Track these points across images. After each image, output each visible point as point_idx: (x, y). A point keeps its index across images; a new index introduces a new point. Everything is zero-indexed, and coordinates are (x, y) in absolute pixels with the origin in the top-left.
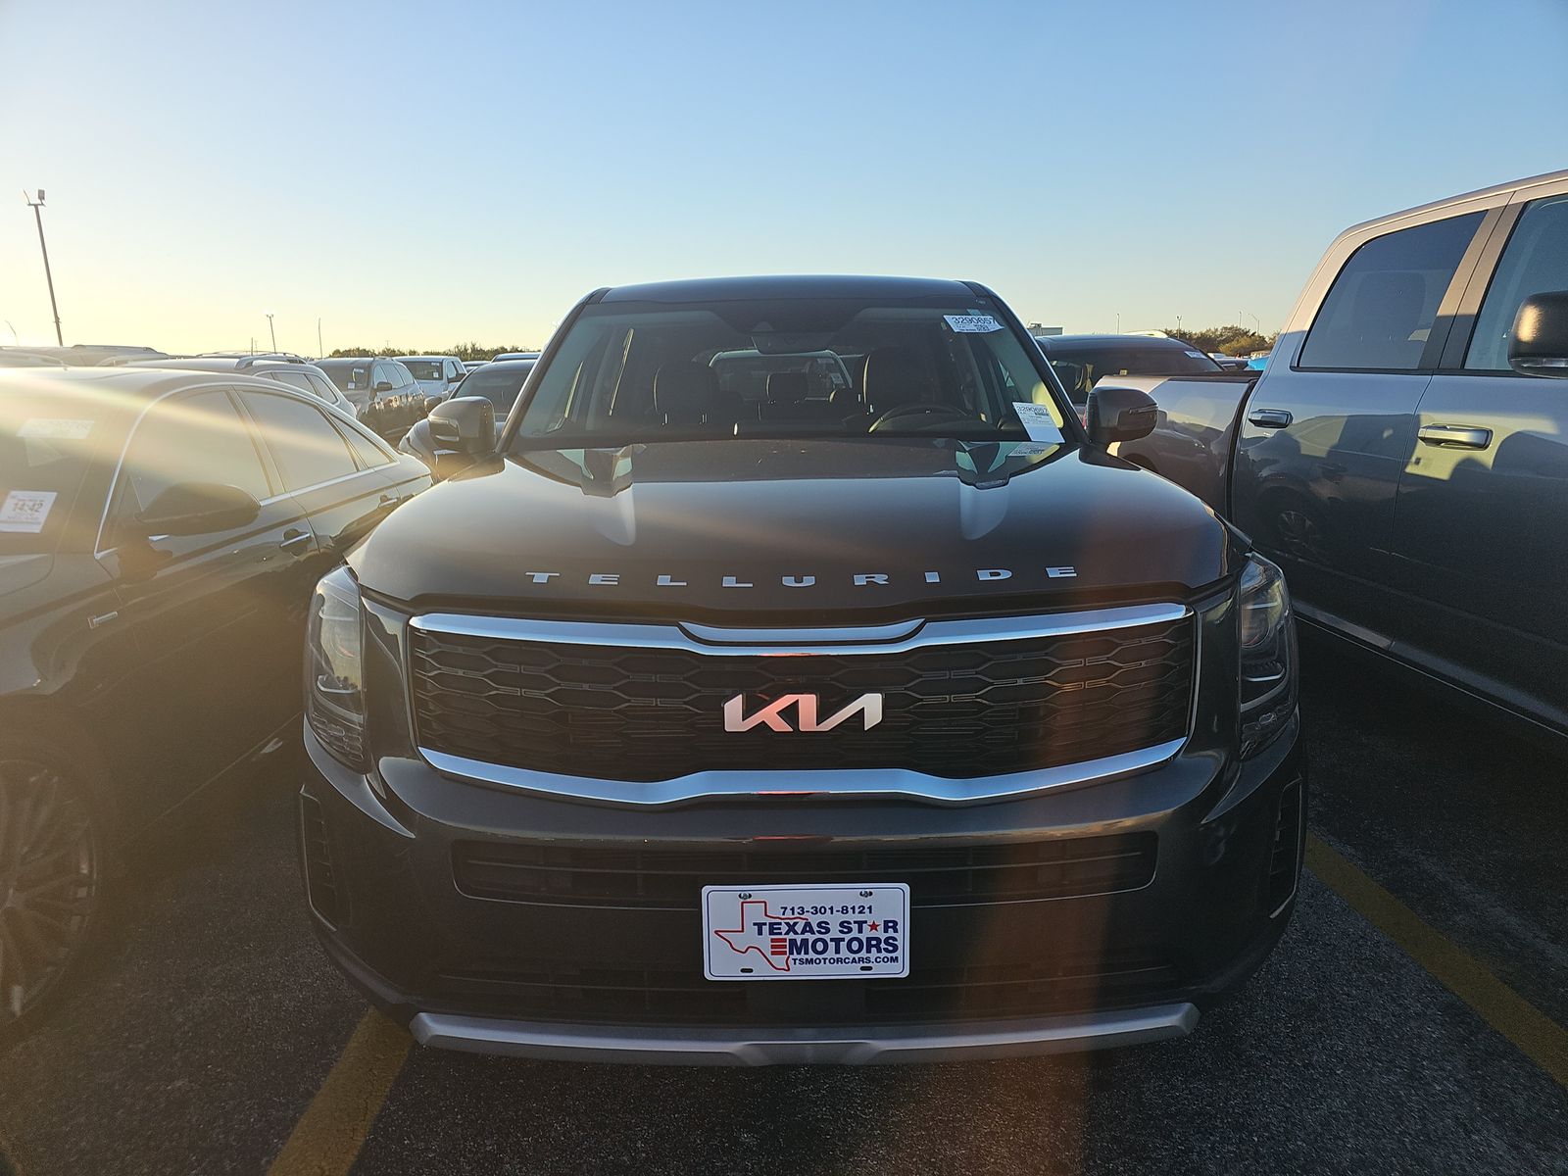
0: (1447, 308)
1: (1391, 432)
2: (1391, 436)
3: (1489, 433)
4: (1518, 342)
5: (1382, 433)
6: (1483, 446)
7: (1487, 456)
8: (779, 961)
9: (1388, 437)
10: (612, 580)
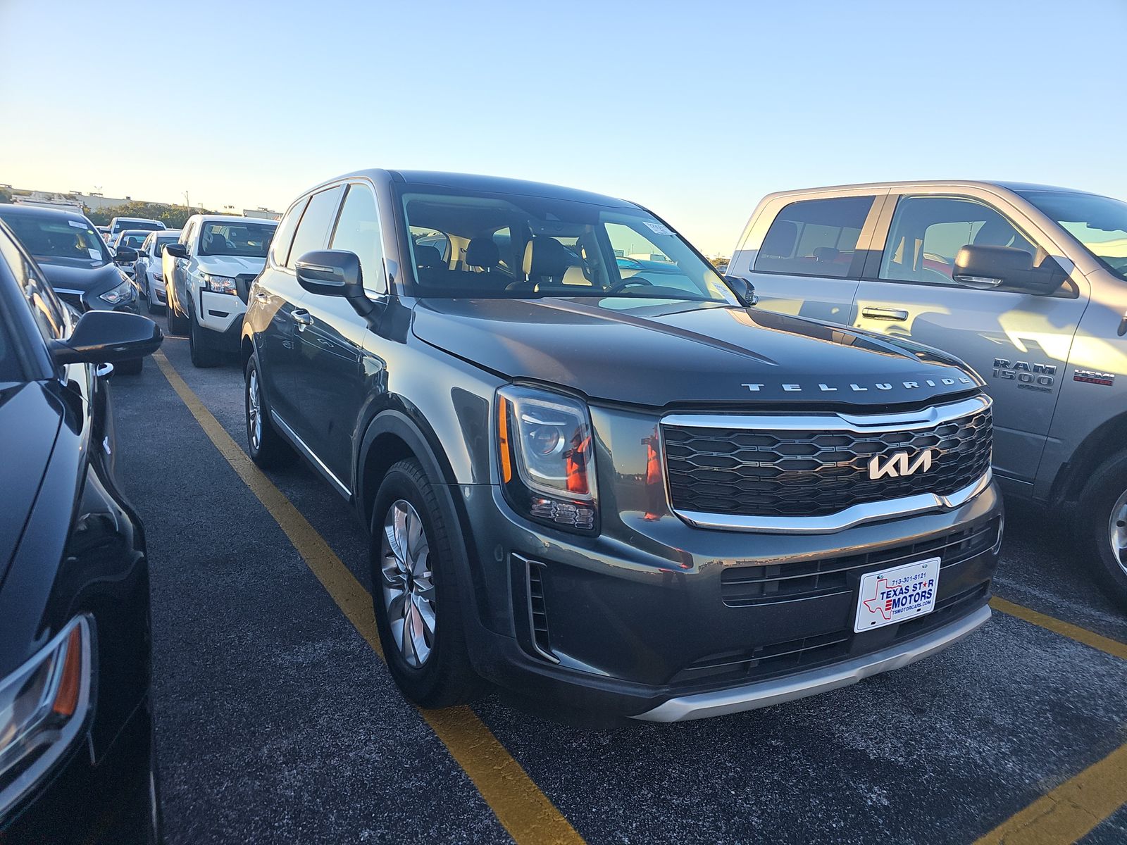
0: (863, 244)
1: (837, 310)
2: (838, 312)
3: (906, 313)
4: (957, 267)
5: (832, 309)
6: (903, 320)
7: (907, 325)
8: (887, 613)
9: (836, 313)
10: (796, 388)
